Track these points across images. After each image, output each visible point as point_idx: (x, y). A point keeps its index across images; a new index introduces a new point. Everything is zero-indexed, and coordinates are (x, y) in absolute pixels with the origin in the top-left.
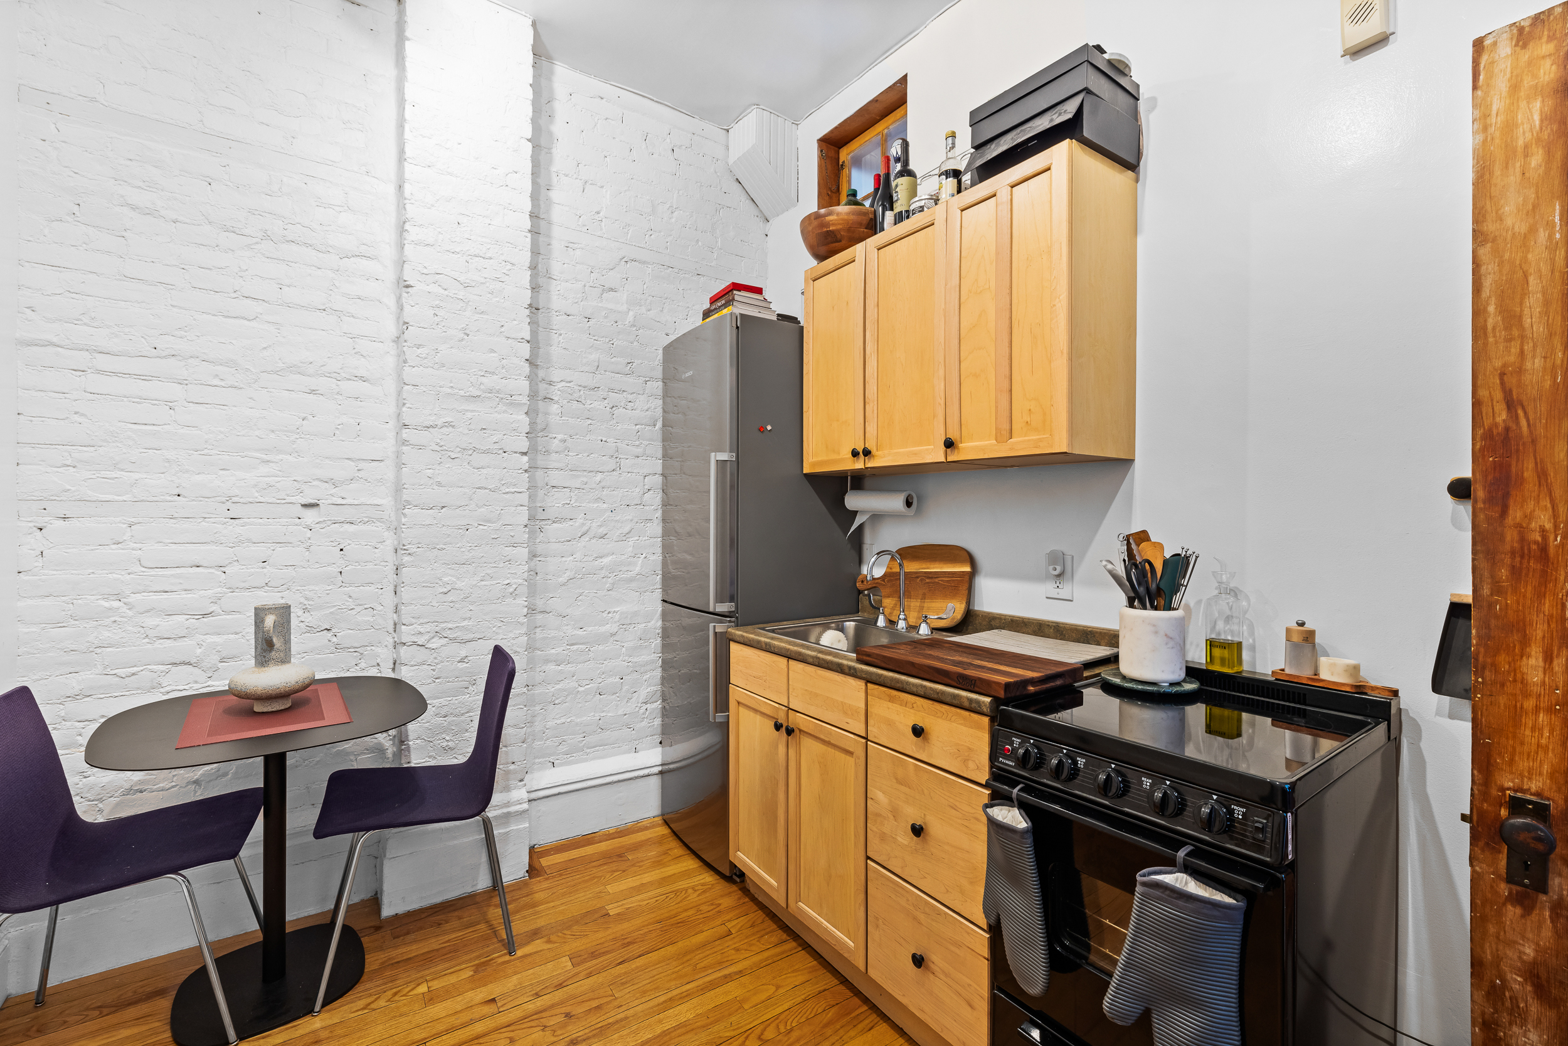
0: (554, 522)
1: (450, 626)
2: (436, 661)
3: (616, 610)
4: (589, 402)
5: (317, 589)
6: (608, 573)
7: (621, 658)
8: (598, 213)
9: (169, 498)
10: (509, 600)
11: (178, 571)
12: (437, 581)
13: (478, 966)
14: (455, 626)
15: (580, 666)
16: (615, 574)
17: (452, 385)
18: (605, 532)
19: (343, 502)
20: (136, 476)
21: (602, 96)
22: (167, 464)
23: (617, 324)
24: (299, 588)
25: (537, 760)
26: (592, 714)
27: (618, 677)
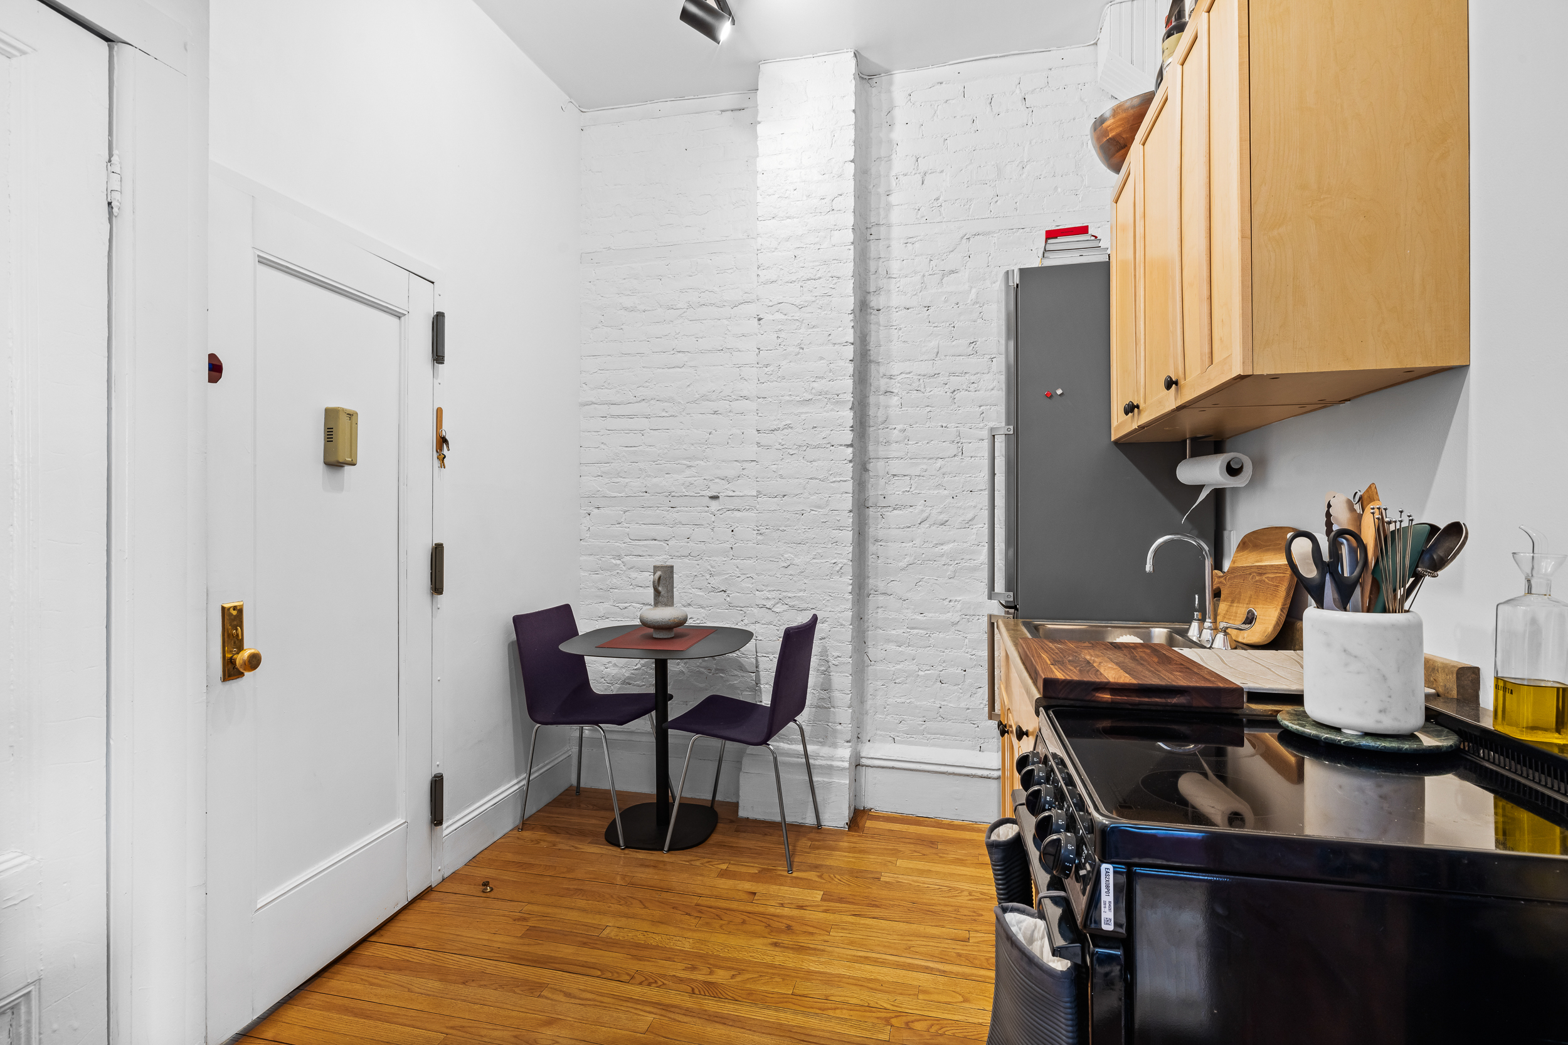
0: (894, 509)
1: (790, 595)
2: (779, 623)
3: (958, 599)
4: (928, 389)
5: (717, 560)
6: (948, 561)
7: (964, 649)
8: (937, 199)
9: (641, 494)
10: (836, 578)
11: (646, 542)
12: (780, 557)
13: (764, 869)
14: (793, 595)
15: (920, 650)
16: (956, 562)
17: (790, 393)
18: (947, 519)
19: (733, 494)
20: (627, 480)
21: (941, 81)
22: (640, 472)
23: (958, 306)
24: (708, 558)
25: (878, 732)
26: (933, 700)
27: (960, 668)
